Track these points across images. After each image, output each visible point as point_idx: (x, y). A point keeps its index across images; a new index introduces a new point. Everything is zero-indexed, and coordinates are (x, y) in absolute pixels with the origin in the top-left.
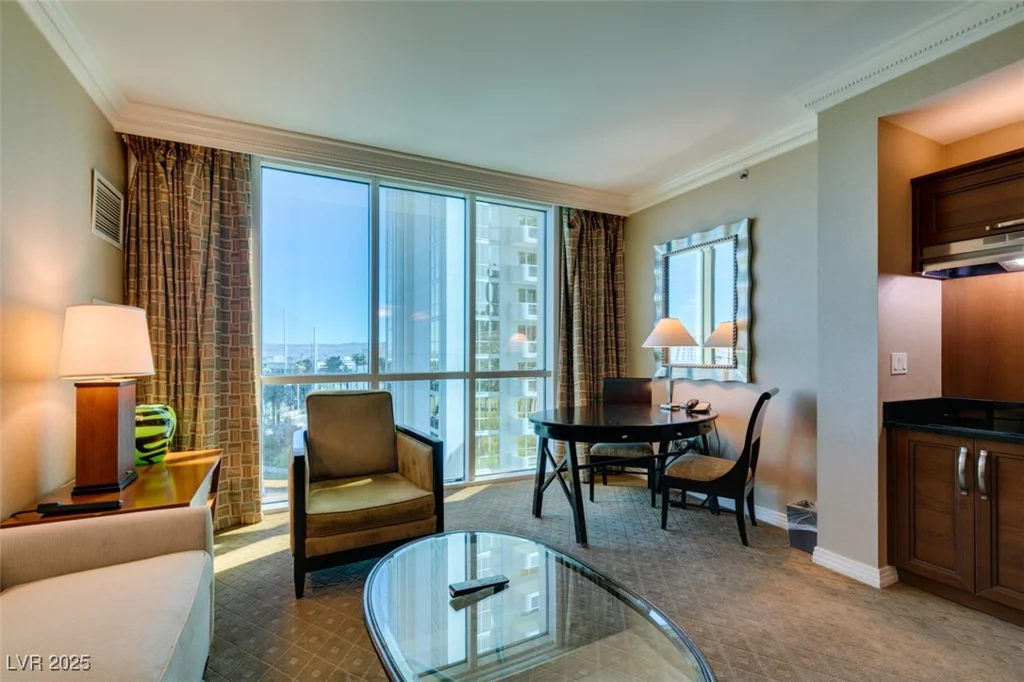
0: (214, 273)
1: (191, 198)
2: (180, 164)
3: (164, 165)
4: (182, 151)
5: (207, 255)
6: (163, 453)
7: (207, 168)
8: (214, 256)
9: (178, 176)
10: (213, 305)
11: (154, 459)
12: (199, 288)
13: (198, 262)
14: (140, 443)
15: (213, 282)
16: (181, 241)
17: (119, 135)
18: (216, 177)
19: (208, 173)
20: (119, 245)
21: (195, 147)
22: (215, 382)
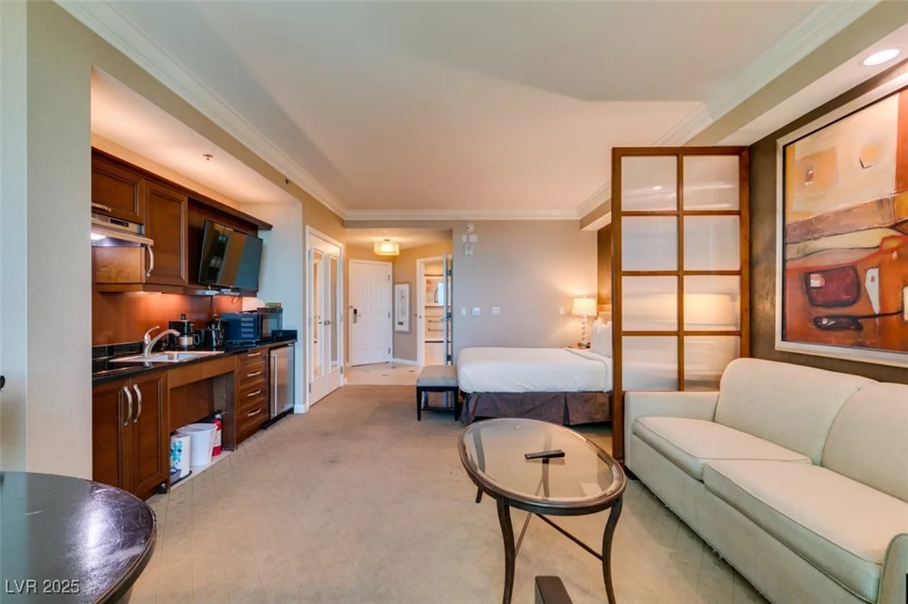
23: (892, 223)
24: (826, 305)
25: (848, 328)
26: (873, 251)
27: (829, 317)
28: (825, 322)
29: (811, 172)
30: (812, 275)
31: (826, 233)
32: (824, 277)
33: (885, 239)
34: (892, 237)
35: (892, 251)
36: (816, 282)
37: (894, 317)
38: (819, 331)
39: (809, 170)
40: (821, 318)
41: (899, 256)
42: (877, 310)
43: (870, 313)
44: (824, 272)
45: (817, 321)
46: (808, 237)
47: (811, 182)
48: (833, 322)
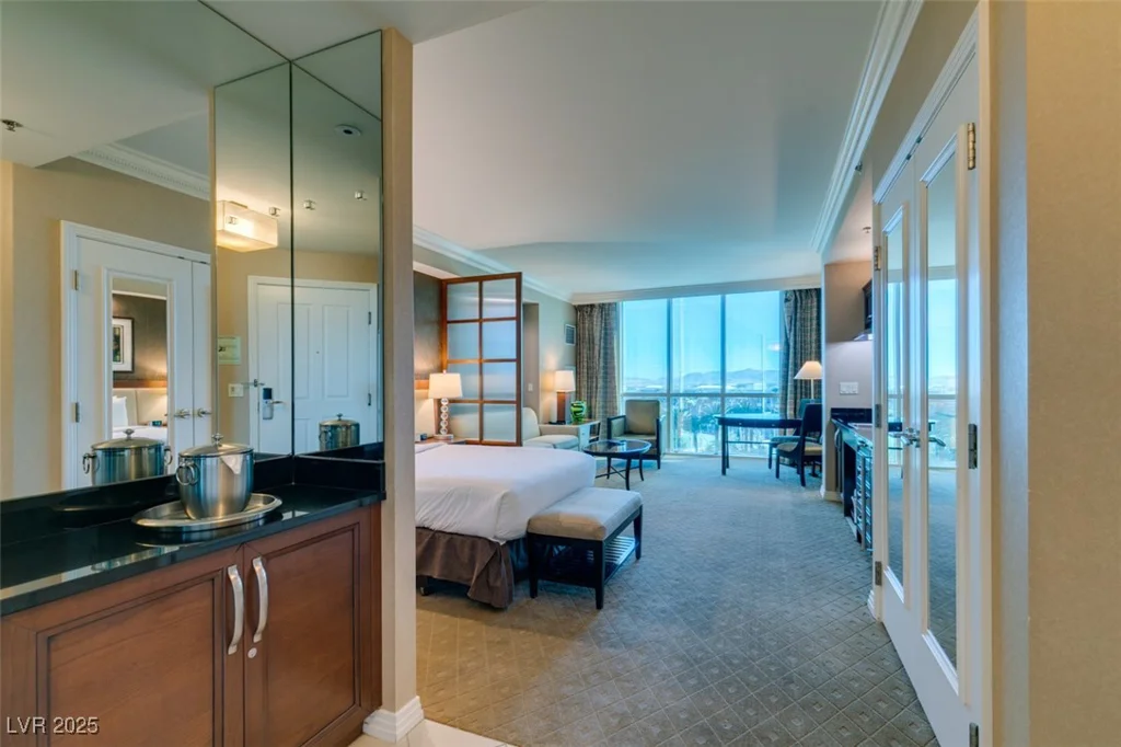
0: (602, 351)
1: (595, 323)
2: (592, 312)
3: (587, 314)
4: (592, 306)
7: (600, 311)
8: (602, 344)
9: (591, 316)
10: (602, 364)
12: (598, 358)
13: (597, 348)
14: (575, 412)
15: (602, 355)
16: (591, 341)
17: (576, 305)
18: (603, 314)
19: (600, 313)
20: (574, 345)
21: (596, 304)
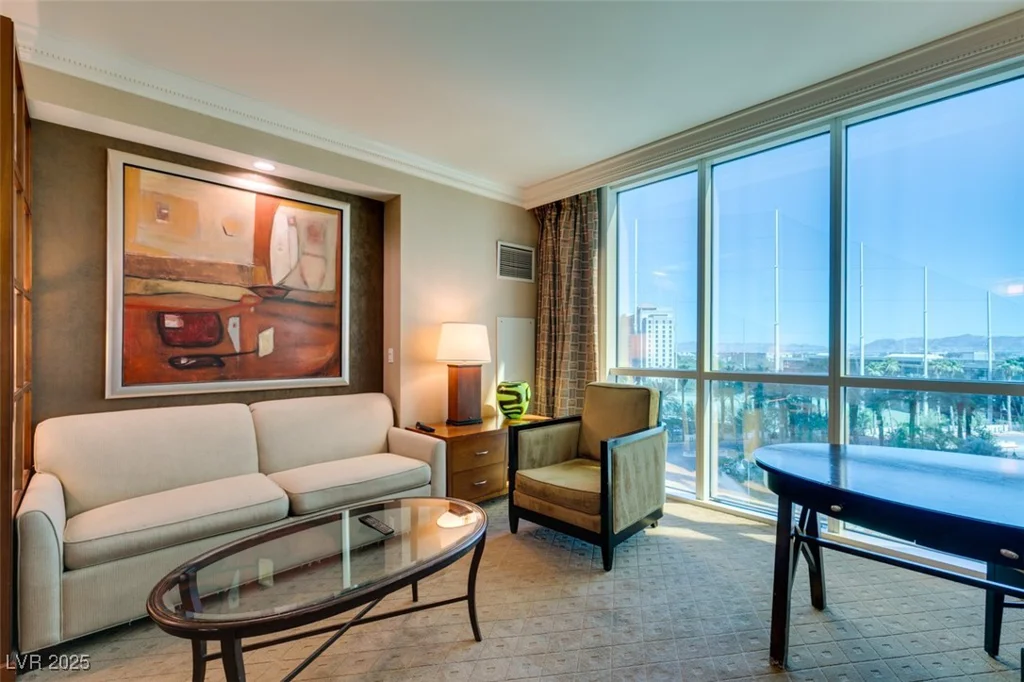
1: (561, 238)
2: (558, 216)
3: (550, 220)
4: (558, 205)
5: (570, 276)
6: (520, 413)
7: (573, 212)
8: (573, 277)
9: (557, 225)
10: (571, 313)
11: (511, 416)
12: (565, 301)
13: (565, 284)
15: (572, 296)
16: (557, 271)
17: (533, 210)
18: (578, 216)
19: (573, 215)
20: (532, 281)
21: (564, 200)
22: (569, 370)
23: (250, 286)
24: (184, 346)
25: (211, 366)
26: (234, 304)
27: (189, 357)
28: (183, 361)
29: (166, 211)
30: (166, 316)
31: (186, 278)
32: (183, 319)
33: (244, 296)
34: (250, 296)
35: (251, 306)
36: (172, 322)
37: (252, 355)
38: (175, 371)
39: (161, 209)
40: (179, 358)
41: (256, 311)
42: (238, 350)
43: (231, 352)
44: (182, 313)
45: (173, 362)
46: (162, 276)
47: (165, 222)
48: (194, 361)
